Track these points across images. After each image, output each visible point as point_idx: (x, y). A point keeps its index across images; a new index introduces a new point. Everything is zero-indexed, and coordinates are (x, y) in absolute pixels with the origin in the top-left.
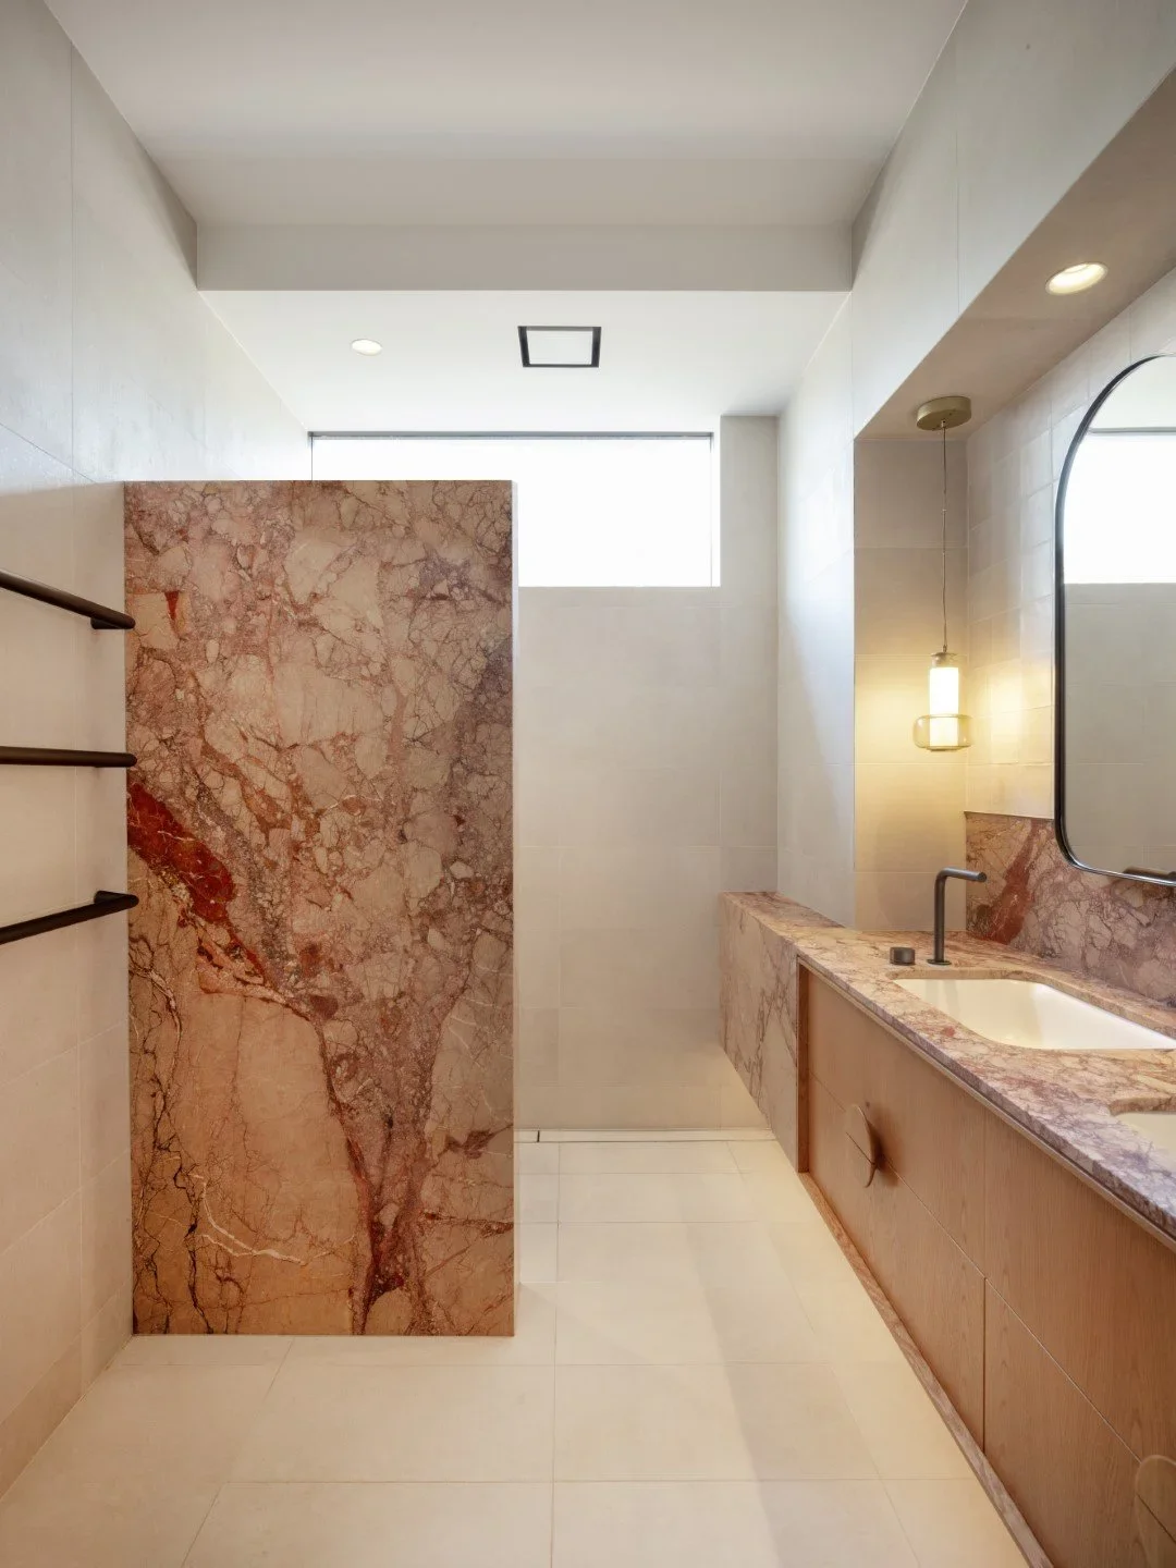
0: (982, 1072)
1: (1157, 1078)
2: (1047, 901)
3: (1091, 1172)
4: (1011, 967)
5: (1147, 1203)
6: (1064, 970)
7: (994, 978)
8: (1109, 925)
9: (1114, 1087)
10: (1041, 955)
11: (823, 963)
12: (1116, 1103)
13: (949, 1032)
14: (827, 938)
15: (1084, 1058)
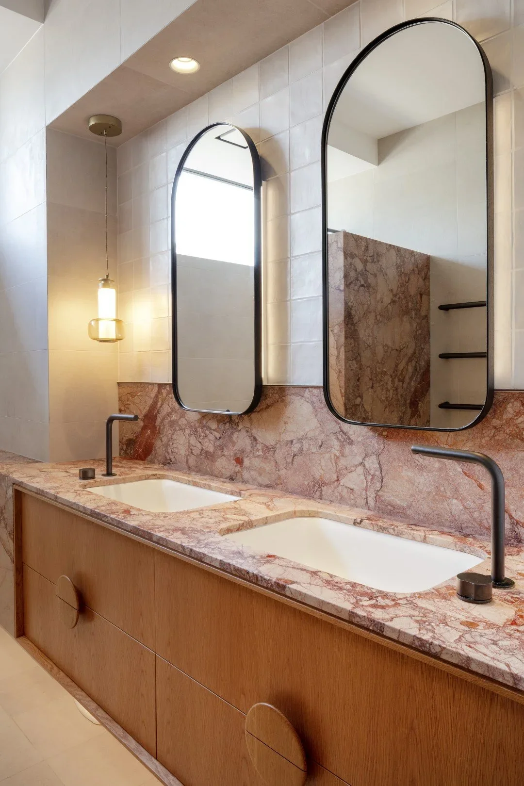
0: (153, 529)
1: (235, 514)
2: (167, 431)
3: (218, 566)
4: (150, 472)
5: (248, 573)
6: (177, 470)
7: (141, 480)
8: (200, 441)
9: (219, 522)
10: (164, 464)
11: (35, 485)
12: (221, 530)
13: (127, 512)
14: (33, 470)
15: (201, 512)
